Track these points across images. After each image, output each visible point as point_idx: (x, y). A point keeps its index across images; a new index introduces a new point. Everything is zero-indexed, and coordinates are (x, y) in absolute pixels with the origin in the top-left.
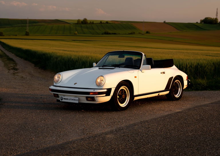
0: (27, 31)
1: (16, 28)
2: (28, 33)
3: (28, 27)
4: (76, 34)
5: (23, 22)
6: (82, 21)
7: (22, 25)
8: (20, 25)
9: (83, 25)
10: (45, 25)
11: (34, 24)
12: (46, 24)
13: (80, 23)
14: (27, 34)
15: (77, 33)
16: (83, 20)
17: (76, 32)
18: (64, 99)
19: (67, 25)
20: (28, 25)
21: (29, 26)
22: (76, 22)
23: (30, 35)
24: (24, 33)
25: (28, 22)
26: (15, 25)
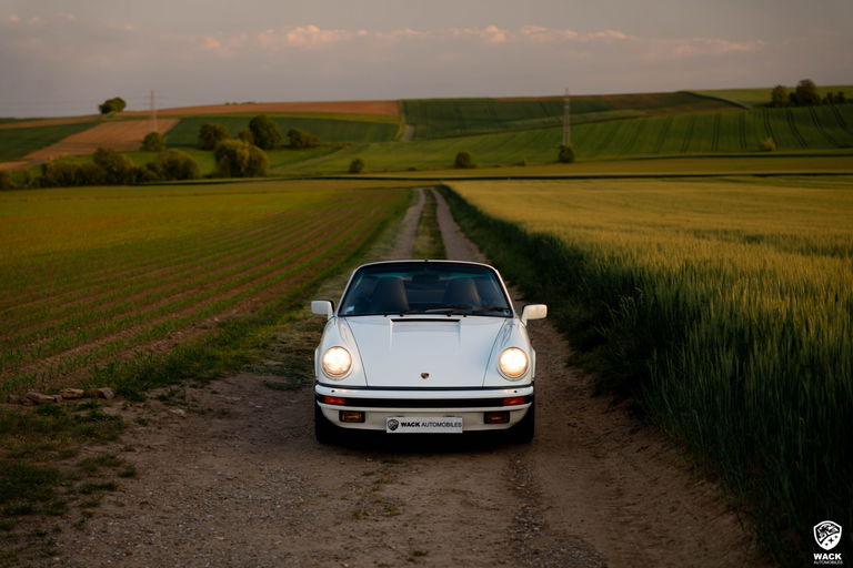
0: (564, 144)
1: (523, 133)
2: (569, 150)
3: (567, 129)
4: (770, 150)
5: (549, 108)
6: (794, 91)
7: (546, 120)
8: (536, 121)
9: (796, 110)
10: (636, 117)
11: (594, 115)
12: (643, 113)
13: (786, 99)
14: (566, 157)
15: (774, 146)
16: (799, 89)
17: (769, 142)
18: (403, 424)
19: (728, 114)
20: (566, 119)
21: (572, 125)
22: (768, 99)
23: (577, 159)
24: (554, 154)
25: (567, 107)
26: (519, 123)
